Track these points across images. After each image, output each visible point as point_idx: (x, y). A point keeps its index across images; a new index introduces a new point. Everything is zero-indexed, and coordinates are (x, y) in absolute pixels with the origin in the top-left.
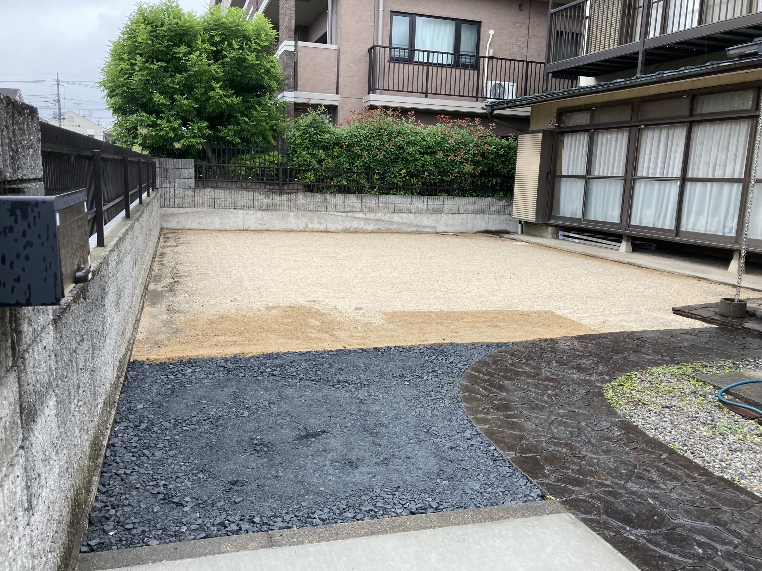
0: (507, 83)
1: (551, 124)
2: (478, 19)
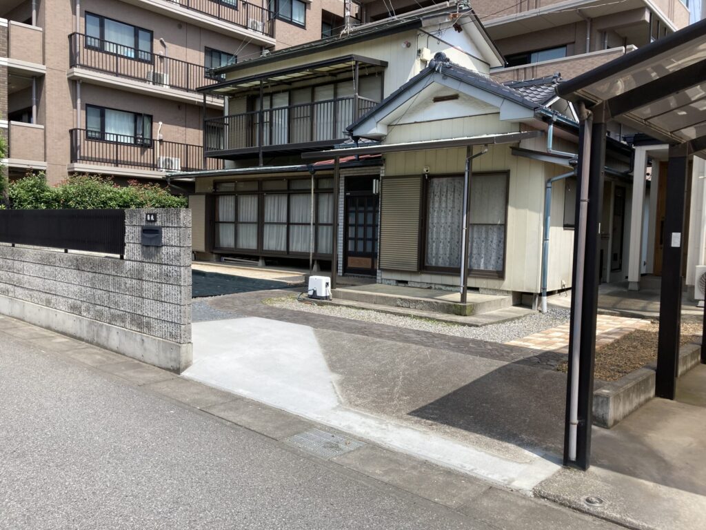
0: (174, 159)
1: (209, 190)
2: (151, 114)
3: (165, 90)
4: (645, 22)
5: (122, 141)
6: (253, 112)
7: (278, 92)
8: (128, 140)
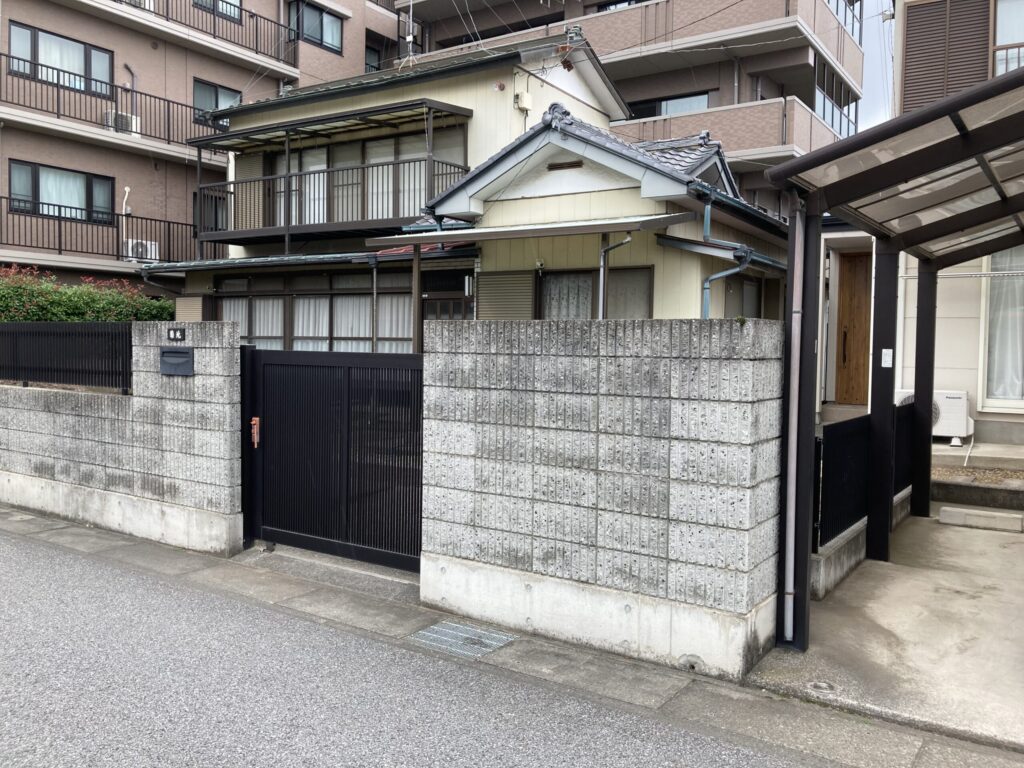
0: (149, 243)
2: (111, 175)
3: (133, 140)
4: (808, 65)
5: (68, 216)
6: (273, 177)
7: (312, 148)
8: (79, 215)
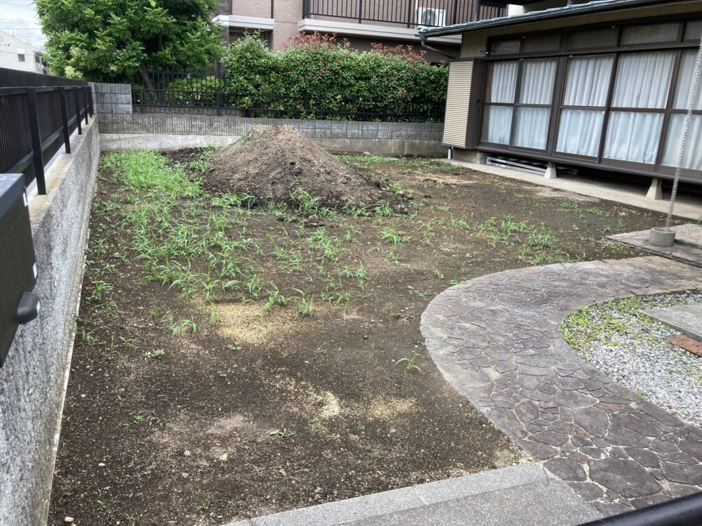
0: (437, 10)
1: (480, 53)
